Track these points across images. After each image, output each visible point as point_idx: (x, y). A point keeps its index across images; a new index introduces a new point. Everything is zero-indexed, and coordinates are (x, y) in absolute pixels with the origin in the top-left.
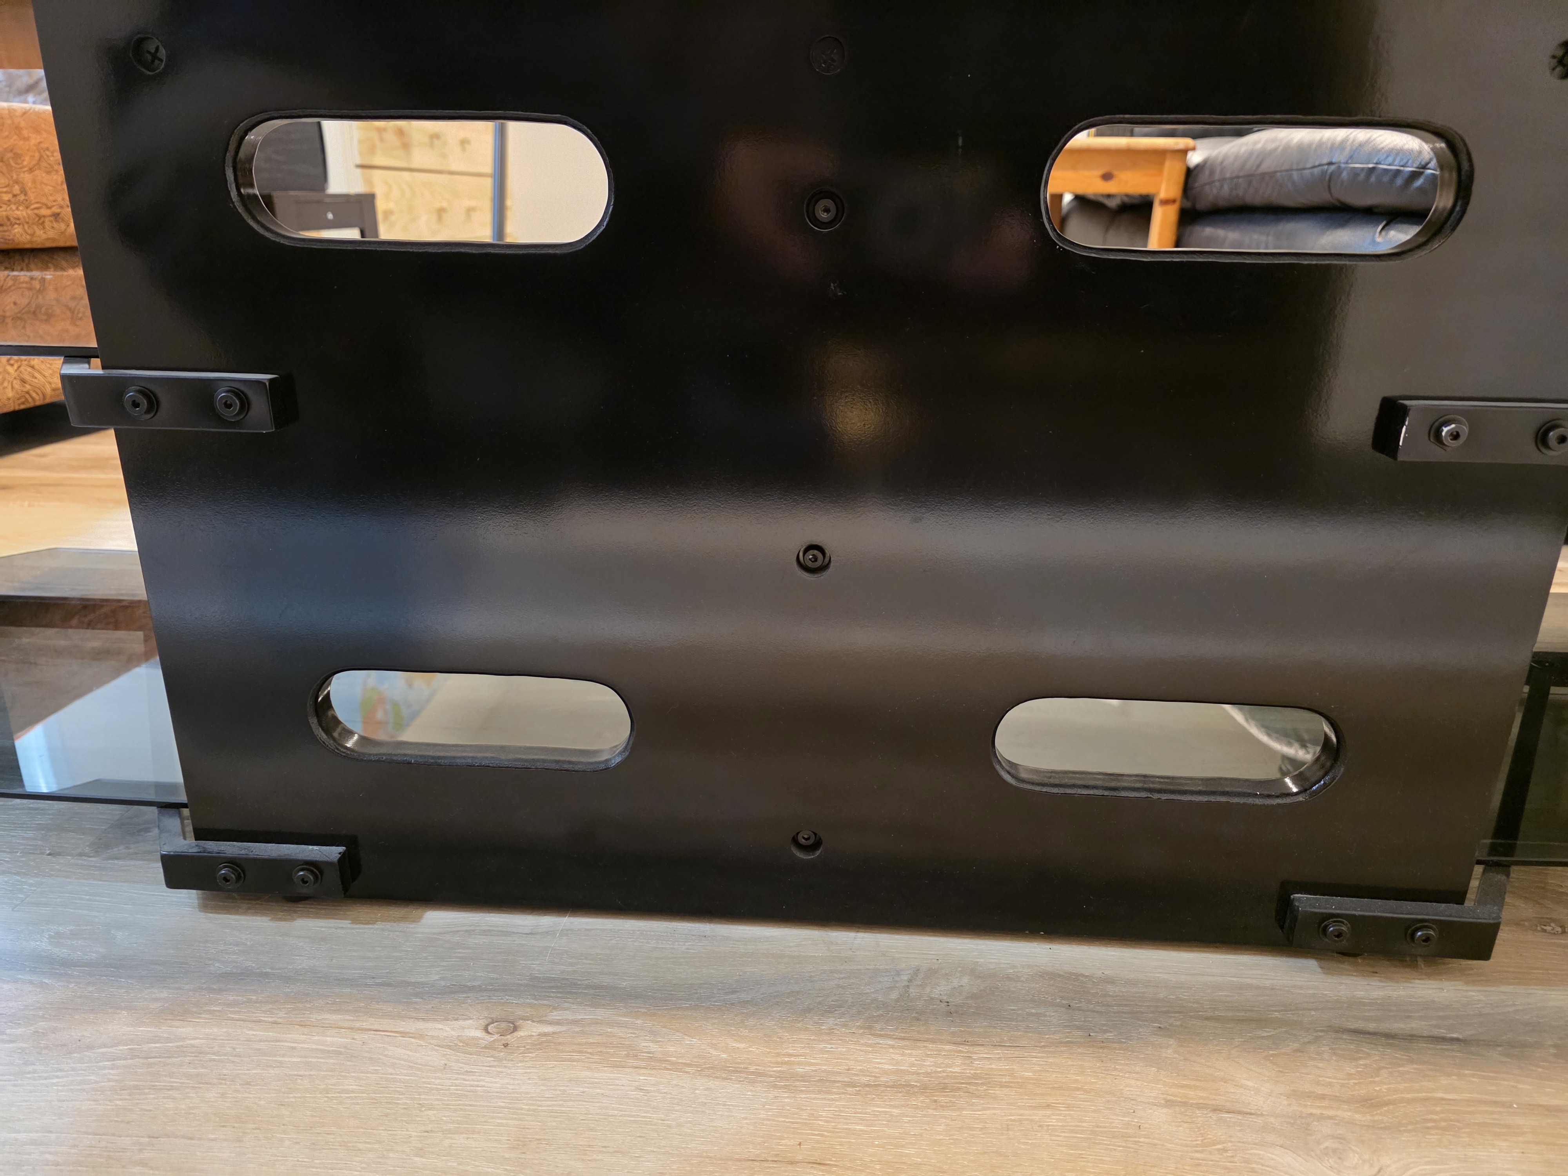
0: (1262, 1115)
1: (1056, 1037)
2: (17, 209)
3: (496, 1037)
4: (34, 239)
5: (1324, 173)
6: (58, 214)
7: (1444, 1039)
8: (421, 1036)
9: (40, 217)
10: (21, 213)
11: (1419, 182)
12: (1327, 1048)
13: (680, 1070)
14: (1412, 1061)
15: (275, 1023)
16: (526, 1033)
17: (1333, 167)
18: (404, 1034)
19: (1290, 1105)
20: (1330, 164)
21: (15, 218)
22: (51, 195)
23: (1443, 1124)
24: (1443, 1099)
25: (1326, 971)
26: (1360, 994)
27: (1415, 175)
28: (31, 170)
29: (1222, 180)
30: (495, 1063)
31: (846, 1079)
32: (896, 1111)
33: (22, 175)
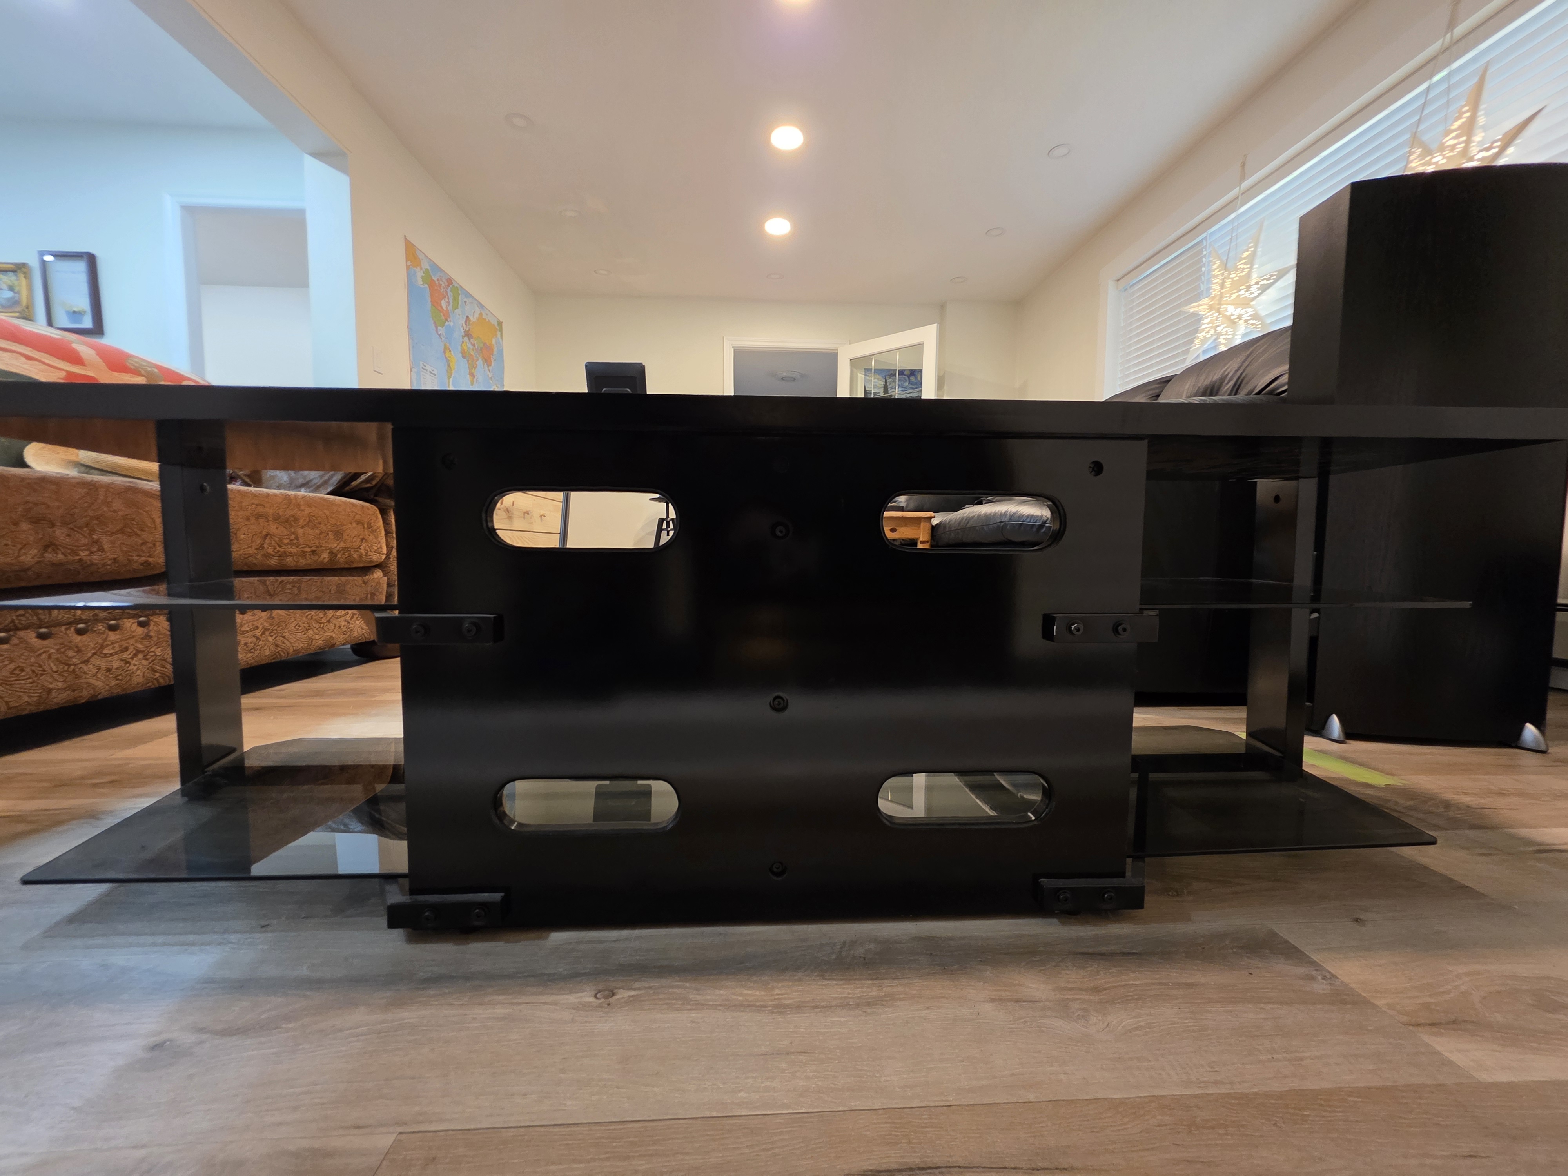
0: (1042, 1001)
1: (927, 971)
2: (291, 548)
3: (603, 1000)
4: (298, 564)
5: (999, 526)
6: (315, 551)
7: (1128, 954)
8: (555, 1004)
9: (304, 552)
10: (293, 550)
11: (1043, 530)
12: (1070, 963)
13: (716, 1009)
14: (1115, 967)
15: (462, 1005)
16: (621, 996)
17: (1002, 524)
18: (545, 1003)
19: (1055, 995)
20: (1001, 522)
21: (289, 553)
22: (313, 540)
23: (1136, 997)
24: (1133, 984)
25: (1063, 923)
26: (1082, 934)
27: (1041, 527)
28: (303, 527)
29: (951, 531)
30: (603, 1015)
31: (813, 1005)
32: (843, 1019)
33: (297, 530)
